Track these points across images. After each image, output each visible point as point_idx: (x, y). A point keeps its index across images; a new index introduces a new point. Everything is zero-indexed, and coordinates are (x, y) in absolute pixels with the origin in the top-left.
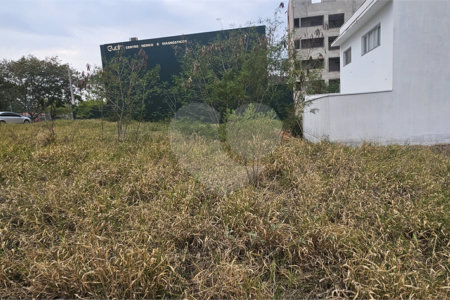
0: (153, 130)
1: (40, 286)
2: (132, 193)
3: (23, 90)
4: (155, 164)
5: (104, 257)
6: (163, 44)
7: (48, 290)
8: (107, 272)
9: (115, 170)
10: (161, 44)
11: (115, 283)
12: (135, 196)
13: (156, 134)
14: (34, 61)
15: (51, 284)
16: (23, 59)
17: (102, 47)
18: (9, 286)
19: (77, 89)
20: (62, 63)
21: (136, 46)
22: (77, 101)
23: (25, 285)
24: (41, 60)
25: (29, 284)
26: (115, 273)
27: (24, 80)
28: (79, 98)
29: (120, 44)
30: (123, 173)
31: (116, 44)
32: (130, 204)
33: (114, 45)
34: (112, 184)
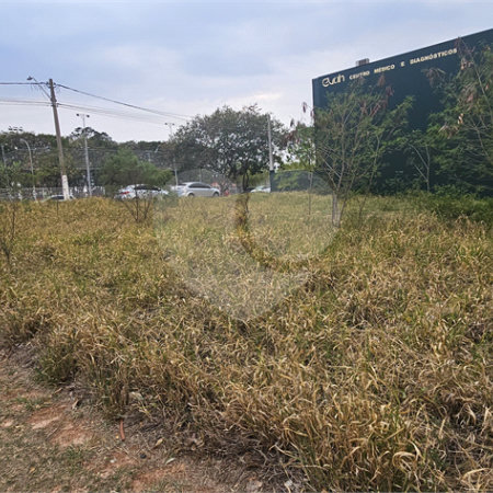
0: (386, 209)
1: (235, 415)
2: (353, 308)
3: (214, 153)
4: (391, 265)
5: (310, 398)
6: (412, 62)
7: (243, 423)
8: (315, 423)
9: (328, 269)
10: (407, 63)
11: (326, 443)
12: (357, 315)
13: (391, 214)
14: (229, 112)
15: (245, 417)
16: (218, 111)
17: (314, 80)
18: (202, 403)
19: (277, 148)
20: (262, 113)
21: (367, 73)
22: (277, 164)
23: (217, 408)
24: (237, 111)
25: (222, 408)
26: (325, 427)
27: (216, 140)
28: (278, 159)
29: (341, 73)
30: (338, 274)
31: (336, 75)
32: (349, 324)
33: (331, 76)
34: (323, 290)
